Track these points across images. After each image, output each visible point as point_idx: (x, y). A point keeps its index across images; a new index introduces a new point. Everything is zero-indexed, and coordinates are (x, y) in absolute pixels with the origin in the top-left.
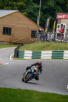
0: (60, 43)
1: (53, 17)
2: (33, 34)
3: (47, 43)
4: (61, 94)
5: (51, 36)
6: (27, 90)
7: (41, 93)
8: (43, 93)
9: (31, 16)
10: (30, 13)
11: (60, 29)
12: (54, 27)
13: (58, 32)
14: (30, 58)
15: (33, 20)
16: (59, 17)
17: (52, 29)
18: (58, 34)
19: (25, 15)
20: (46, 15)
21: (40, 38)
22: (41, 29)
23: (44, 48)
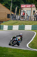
0: (23, 21)
1: (19, 7)
2: (8, 16)
3: (16, 21)
4: (23, 49)
5: (18, 17)
6: (5, 47)
7: (12, 49)
8: (14, 49)
9: (7, 6)
10: (6, 4)
11: (23, 13)
12: (20, 12)
13: (22, 15)
14: (7, 30)
15: (8, 8)
16: (22, 6)
17: (19, 13)
18: (22, 16)
19: (3, 5)
20: (15, 5)
21: (12, 18)
22: (12, 13)
23: (14, 24)
